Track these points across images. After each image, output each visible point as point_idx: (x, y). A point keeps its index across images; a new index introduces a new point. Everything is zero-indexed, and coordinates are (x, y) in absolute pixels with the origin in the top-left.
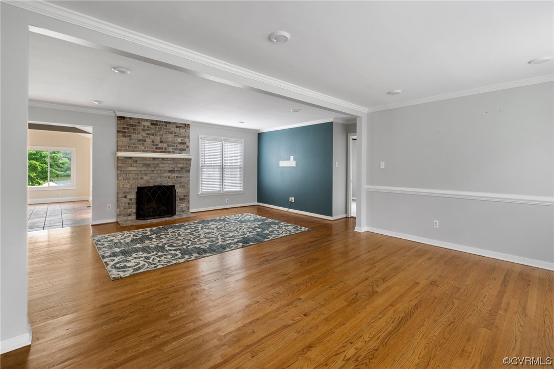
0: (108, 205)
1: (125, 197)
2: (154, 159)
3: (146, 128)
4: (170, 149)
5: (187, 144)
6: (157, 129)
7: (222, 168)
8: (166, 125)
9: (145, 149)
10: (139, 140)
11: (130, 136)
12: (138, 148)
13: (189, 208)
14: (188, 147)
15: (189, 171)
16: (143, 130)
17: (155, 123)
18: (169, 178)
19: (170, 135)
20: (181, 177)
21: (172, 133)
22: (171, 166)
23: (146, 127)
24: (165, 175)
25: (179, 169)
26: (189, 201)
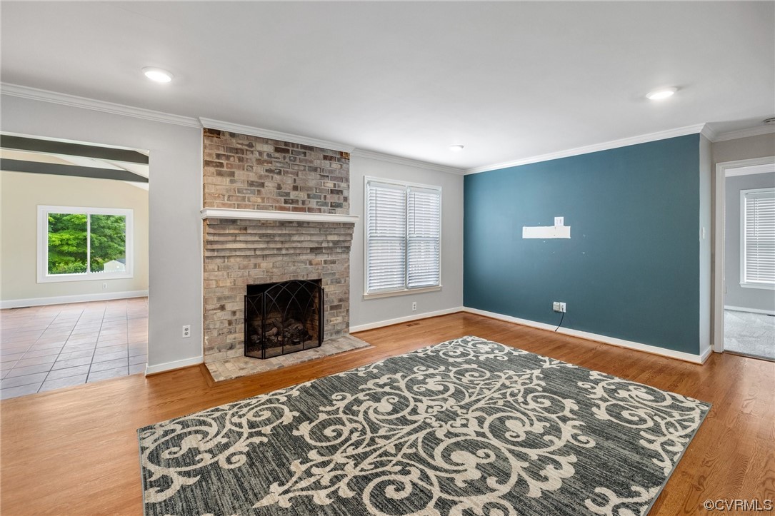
0: (184, 327)
1: (222, 308)
2: (283, 224)
3: (265, 157)
4: (313, 203)
5: (345, 193)
6: (287, 160)
7: (405, 243)
8: (305, 153)
9: (263, 202)
10: (251, 184)
11: (232, 174)
12: (249, 201)
13: (348, 325)
14: (346, 199)
15: (348, 248)
16: (259, 162)
17: (282, 148)
18: (311, 264)
19: (313, 173)
20: (334, 262)
21: (315, 170)
22: (314, 238)
23: (265, 154)
24: (303, 257)
25: (331, 245)
26: (348, 311)
